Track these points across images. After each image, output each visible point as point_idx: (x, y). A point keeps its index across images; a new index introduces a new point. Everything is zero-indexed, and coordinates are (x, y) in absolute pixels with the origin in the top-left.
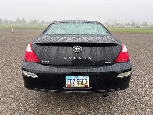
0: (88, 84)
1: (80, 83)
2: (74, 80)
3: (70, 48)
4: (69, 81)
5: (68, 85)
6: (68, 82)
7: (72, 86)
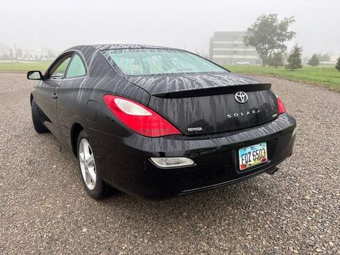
0: (266, 157)
1: (257, 156)
2: (250, 153)
3: (229, 96)
4: (244, 157)
5: (243, 166)
6: (243, 159)
7: (248, 166)
